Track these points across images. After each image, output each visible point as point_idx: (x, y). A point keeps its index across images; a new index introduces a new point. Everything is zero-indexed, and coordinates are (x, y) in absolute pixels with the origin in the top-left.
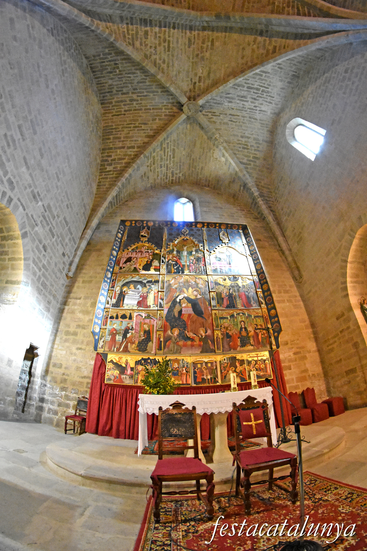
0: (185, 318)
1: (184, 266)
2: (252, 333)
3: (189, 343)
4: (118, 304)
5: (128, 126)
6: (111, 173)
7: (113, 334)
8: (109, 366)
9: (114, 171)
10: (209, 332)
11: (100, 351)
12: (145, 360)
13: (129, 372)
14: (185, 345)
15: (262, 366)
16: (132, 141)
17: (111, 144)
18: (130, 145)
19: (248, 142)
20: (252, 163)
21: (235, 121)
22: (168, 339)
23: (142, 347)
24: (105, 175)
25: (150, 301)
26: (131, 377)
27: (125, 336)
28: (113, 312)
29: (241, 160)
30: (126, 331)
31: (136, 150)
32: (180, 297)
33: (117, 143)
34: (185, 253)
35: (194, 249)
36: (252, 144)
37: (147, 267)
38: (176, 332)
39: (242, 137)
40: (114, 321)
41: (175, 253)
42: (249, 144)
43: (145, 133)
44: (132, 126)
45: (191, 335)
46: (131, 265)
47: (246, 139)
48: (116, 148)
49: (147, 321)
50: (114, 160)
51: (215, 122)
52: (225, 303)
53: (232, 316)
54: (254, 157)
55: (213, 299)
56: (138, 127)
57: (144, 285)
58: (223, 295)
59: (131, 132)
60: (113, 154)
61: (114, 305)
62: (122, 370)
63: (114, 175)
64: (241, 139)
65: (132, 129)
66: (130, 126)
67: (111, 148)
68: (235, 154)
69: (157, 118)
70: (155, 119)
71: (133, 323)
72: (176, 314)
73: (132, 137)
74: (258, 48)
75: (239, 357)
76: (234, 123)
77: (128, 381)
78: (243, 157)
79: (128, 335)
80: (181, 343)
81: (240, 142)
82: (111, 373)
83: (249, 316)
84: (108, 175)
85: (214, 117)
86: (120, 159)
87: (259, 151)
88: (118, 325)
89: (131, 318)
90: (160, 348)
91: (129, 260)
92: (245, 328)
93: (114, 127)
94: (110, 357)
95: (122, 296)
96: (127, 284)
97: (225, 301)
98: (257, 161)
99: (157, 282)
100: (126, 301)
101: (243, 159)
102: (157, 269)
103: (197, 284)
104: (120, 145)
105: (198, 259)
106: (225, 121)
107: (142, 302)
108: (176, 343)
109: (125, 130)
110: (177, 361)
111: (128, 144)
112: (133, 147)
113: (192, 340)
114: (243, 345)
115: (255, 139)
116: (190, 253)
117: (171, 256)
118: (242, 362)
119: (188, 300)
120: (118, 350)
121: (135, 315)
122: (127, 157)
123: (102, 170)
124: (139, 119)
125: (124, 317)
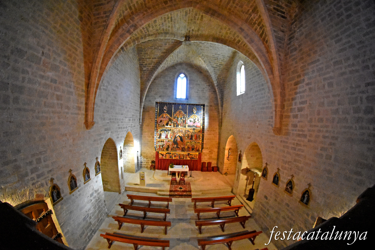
0: (178, 142)
1: (179, 124)
2: (195, 147)
3: (179, 149)
4: (160, 138)
5: (151, 48)
6: (146, 71)
7: (160, 146)
8: (160, 154)
9: (147, 70)
10: (184, 146)
11: (157, 151)
12: (168, 153)
13: (164, 156)
14: (178, 149)
15: (196, 156)
16: (155, 55)
17: (143, 56)
18: (154, 57)
19: (218, 57)
20: (218, 67)
21: (213, 46)
22: (173, 147)
23: (167, 149)
24: (143, 72)
25: (169, 137)
26: (165, 157)
27: (163, 147)
28: (159, 140)
29: (213, 66)
30: (163, 145)
31: (157, 59)
32: (177, 135)
33: (146, 56)
34: (179, 119)
35: (183, 117)
36: (220, 58)
37: (167, 124)
38: (176, 146)
39: (216, 54)
40: (159, 142)
41: (176, 118)
42: (219, 58)
43: (161, 51)
44: (153, 48)
45: (179, 147)
46: (162, 123)
47: (218, 55)
48: (146, 59)
49: (168, 142)
50: (147, 64)
51: (201, 46)
52: (190, 138)
53: (191, 142)
54: (220, 64)
55: (186, 136)
56: (157, 48)
57: (167, 131)
58: (190, 135)
59: (153, 51)
60: (145, 62)
61: (158, 138)
62: (163, 155)
63: (148, 73)
64: (215, 55)
65: (153, 49)
66: (152, 47)
67: (144, 59)
68: (210, 62)
69: (167, 44)
70: (166, 44)
71: (165, 143)
72: (176, 141)
73: (154, 53)
74: (230, 33)
75: (190, 153)
76: (212, 48)
77: (164, 158)
78: (214, 64)
79: (164, 146)
80: (177, 149)
81: (214, 57)
82: (160, 156)
83: (196, 142)
84: (145, 72)
85: (201, 44)
86: (149, 64)
87: (224, 61)
88: (160, 144)
89: (164, 142)
90: (171, 150)
91: (161, 121)
92: (194, 146)
93: (143, 48)
94: (160, 152)
95: (160, 135)
96: (161, 131)
97: (190, 137)
98: (221, 66)
99: (170, 130)
100: (162, 136)
101: (214, 65)
102: (170, 125)
103: (182, 131)
104: (148, 57)
105: (184, 121)
106: (207, 46)
107: (166, 137)
108: (175, 149)
109: (150, 49)
110: (175, 153)
111: (153, 56)
112: (155, 58)
113: (179, 148)
114: (192, 150)
115: (223, 56)
116: (181, 118)
117: (175, 120)
118: (191, 155)
119: (179, 136)
120: (161, 150)
121: (165, 141)
122: (153, 63)
123: (141, 70)
124: (157, 44)
125: (162, 141)
